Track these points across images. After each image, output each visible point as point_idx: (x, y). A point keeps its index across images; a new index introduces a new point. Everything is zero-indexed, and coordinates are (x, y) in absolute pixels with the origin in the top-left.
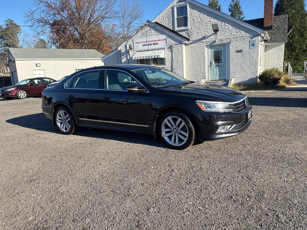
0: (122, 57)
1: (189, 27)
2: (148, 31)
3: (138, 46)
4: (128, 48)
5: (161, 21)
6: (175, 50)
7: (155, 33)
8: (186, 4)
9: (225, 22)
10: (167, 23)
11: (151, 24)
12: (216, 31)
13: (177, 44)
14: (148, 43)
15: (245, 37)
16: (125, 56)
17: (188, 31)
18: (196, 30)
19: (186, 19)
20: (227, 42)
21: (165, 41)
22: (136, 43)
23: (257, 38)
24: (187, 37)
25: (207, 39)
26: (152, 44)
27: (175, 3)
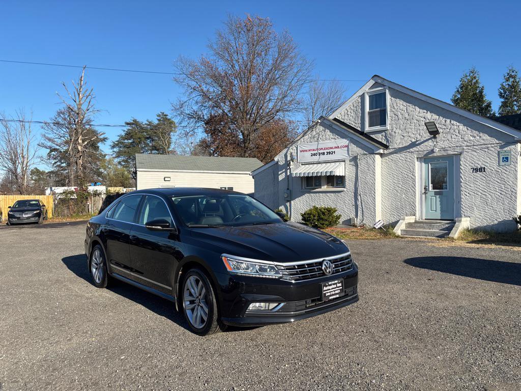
0: (280, 173)
1: (388, 127)
2: (320, 133)
3: (304, 157)
4: (289, 158)
5: (343, 117)
6: (362, 164)
7: (331, 136)
8: (385, 90)
9: (451, 119)
10: (353, 120)
11: (325, 121)
12: (434, 133)
13: (366, 154)
14: (319, 152)
15: (489, 146)
16: (284, 170)
17: (386, 134)
18: (400, 132)
19: (383, 113)
20: (456, 153)
21: (346, 149)
22: (301, 151)
23: (513, 146)
24: (385, 143)
25: (418, 147)
26: (326, 153)
27: (367, 88)
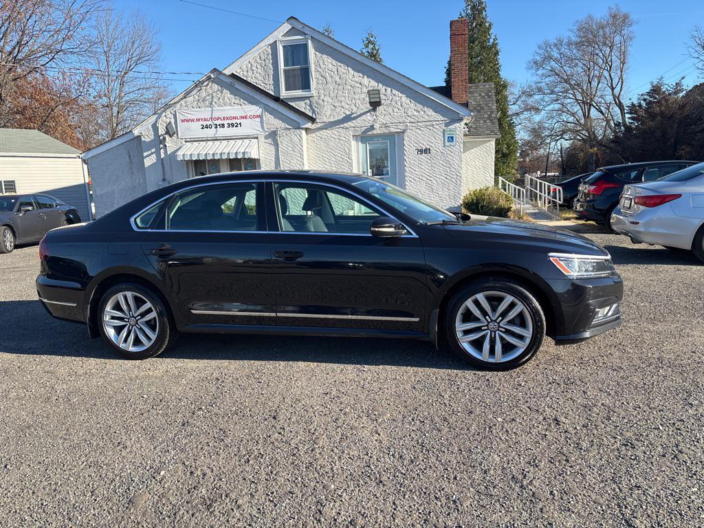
0: (145, 154)
1: (313, 92)
2: (215, 94)
3: (188, 129)
4: (162, 131)
5: (245, 74)
6: (284, 142)
7: (233, 100)
8: (306, 40)
9: (392, 87)
10: (260, 78)
11: (221, 77)
12: (375, 105)
13: (289, 129)
14: (215, 122)
15: (434, 123)
16: (153, 150)
17: (311, 101)
18: (330, 100)
19: (306, 73)
20: (399, 130)
21: (259, 120)
22: (183, 121)
23: (458, 124)
24: (310, 114)
25: (354, 121)
26: (226, 126)
27: (280, 34)
